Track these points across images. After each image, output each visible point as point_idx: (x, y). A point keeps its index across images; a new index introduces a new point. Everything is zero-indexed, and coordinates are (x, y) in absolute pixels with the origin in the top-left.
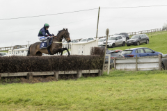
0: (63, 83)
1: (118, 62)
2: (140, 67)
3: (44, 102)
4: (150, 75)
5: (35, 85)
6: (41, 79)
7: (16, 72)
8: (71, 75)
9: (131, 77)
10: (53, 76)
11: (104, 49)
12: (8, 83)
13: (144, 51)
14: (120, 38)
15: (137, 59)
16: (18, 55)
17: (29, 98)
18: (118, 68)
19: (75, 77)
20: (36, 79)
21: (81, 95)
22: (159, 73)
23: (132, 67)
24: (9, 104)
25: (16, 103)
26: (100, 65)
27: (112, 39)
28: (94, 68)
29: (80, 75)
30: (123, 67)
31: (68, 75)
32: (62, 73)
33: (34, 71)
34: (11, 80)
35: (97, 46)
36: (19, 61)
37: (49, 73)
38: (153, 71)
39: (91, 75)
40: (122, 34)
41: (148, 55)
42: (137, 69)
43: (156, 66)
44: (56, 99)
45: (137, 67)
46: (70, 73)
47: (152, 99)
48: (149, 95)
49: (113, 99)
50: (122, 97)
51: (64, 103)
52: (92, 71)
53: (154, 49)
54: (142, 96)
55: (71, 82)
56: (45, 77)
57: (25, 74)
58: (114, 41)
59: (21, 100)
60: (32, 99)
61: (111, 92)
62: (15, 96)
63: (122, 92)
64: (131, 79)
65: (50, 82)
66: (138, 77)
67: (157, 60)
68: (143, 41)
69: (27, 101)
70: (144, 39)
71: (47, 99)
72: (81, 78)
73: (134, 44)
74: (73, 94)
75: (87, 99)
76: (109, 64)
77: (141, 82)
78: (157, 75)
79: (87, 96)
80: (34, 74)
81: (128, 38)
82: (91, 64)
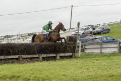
0: (46, 63)
1: (87, 47)
2: (103, 51)
3: (31, 78)
4: (111, 57)
5: (24, 65)
6: (29, 61)
7: (10, 55)
8: (51, 57)
9: (97, 58)
10: (38, 58)
11: (76, 37)
12: (4, 63)
13: (106, 38)
14: (88, 29)
15: (101, 45)
16: (11, 42)
17: (20, 74)
18: (87, 51)
19: (54, 58)
20: (25, 60)
21: (59, 73)
22: (118, 55)
23: (98, 51)
24: (5, 79)
25: (11, 78)
26: (74, 50)
27: (82, 29)
28: (69, 52)
29: (58, 57)
30: (90, 51)
31: (49, 57)
32: (45, 56)
33: (24, 54)
34: (6, 61)
35: (70, 35)
36: (12, 47)
37: (35, 56)
38: (114, 54)
39: (66, 57)
40: (90, 26)
41: (109, 42)
42: (101, 53)
43: (116, 50)
44: (41, 76)
45: (101, 51)
46: (50, 55)
47: (113, 76)
48: (111, 72)
49: (83, 75)
50: (90, 74)
51: (46, 78)
52: (67, 54)
53: (114, 37)
54: (106, 73)
55: (52, 63)
56: (32, 58)
57: (17, 56)
58: (83, 31)
59: (14, 76)
60: (22, 76)
61: (82, 70)
62: (10, 74)
63: (91, 70)
64: (97, 60)
65: (36, 63)
66: (102, 58)
67: (116, 45)
68: (106, 31)
69: (18, 77)
70: (106, 30)
71: (34, 76)
72: (59, 59)
73: (99, 33)
74: (53, 72)
75: (64, 75)
76: (80, 49)
77: (105, 63)
78: (116, 57)
79: (64, 73)
80: (24, 56)
81: (94, 29)
82: (66, 49)
